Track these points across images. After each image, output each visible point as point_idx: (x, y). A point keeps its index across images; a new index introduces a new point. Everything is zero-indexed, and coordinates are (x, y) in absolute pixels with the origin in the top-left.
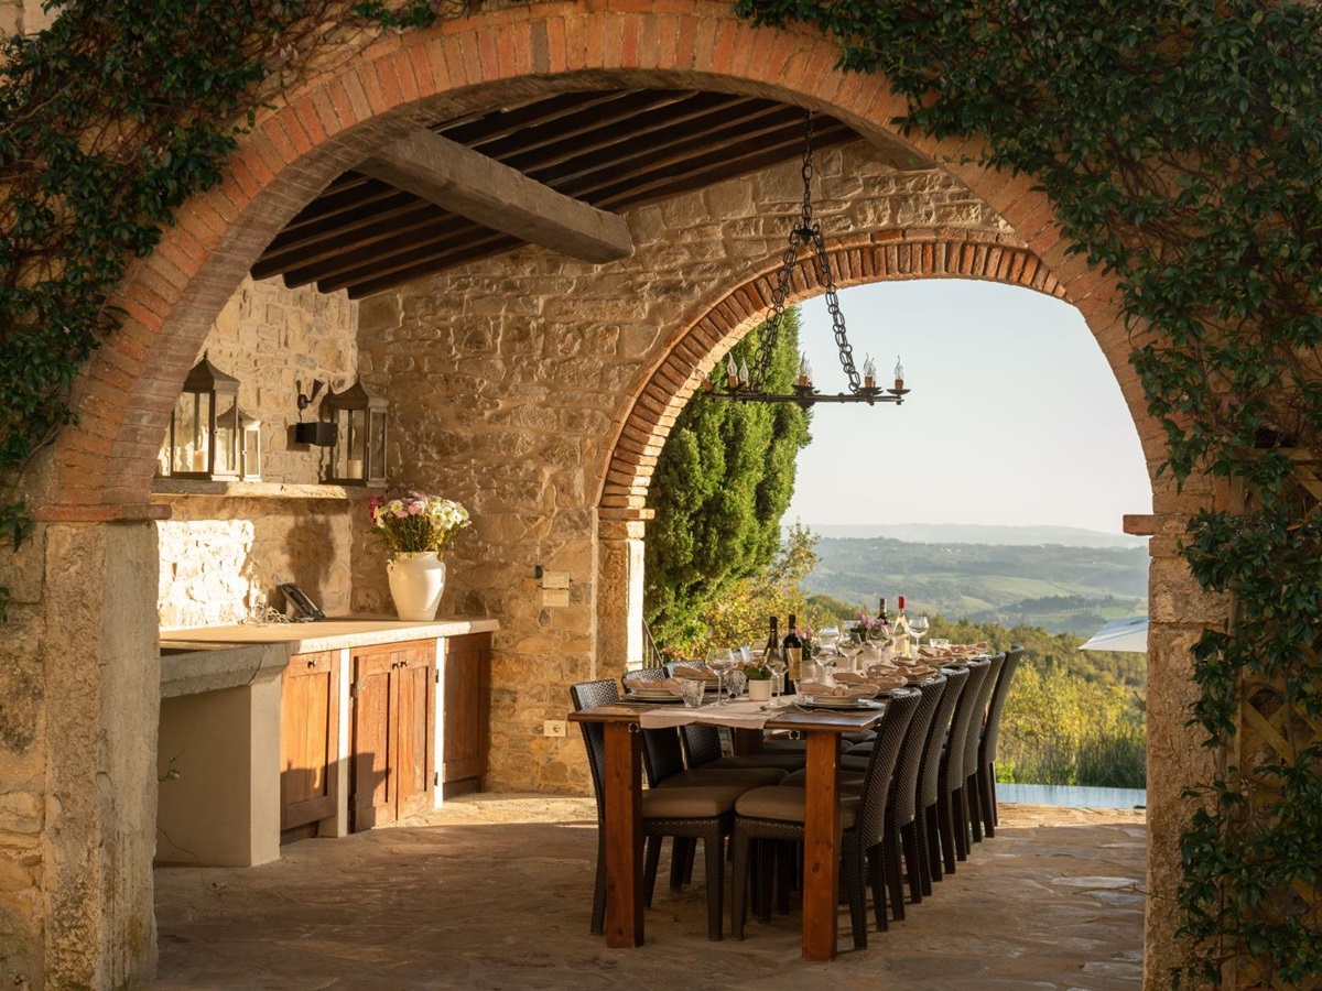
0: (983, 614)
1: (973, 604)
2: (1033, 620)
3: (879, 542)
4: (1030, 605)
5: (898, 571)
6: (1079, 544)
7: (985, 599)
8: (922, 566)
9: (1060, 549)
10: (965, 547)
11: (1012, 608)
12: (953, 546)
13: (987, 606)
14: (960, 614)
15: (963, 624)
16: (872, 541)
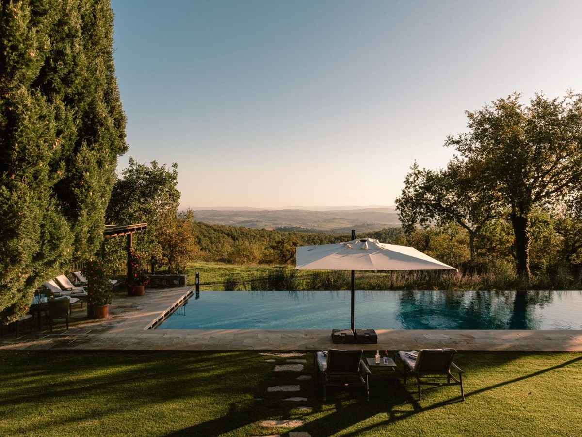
0: (233, 224)
1: (231, 222)
2: (243, 225)
3: (213, 211)
4: (242, 222)
5: (216, 216)
6: (251, 210)
7: (234, 221)
8: (221, 215)
9: (248, 211)
10: (230, 211)
11: (239, 223)
12: (227, 211)
13: (234, 223)
14: (229, 224)
15: (230, 227)
16: (211, 211)
